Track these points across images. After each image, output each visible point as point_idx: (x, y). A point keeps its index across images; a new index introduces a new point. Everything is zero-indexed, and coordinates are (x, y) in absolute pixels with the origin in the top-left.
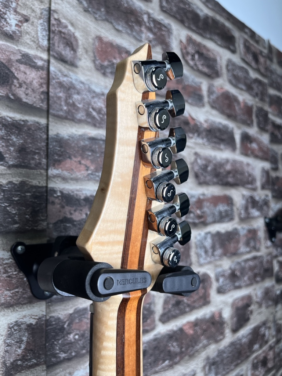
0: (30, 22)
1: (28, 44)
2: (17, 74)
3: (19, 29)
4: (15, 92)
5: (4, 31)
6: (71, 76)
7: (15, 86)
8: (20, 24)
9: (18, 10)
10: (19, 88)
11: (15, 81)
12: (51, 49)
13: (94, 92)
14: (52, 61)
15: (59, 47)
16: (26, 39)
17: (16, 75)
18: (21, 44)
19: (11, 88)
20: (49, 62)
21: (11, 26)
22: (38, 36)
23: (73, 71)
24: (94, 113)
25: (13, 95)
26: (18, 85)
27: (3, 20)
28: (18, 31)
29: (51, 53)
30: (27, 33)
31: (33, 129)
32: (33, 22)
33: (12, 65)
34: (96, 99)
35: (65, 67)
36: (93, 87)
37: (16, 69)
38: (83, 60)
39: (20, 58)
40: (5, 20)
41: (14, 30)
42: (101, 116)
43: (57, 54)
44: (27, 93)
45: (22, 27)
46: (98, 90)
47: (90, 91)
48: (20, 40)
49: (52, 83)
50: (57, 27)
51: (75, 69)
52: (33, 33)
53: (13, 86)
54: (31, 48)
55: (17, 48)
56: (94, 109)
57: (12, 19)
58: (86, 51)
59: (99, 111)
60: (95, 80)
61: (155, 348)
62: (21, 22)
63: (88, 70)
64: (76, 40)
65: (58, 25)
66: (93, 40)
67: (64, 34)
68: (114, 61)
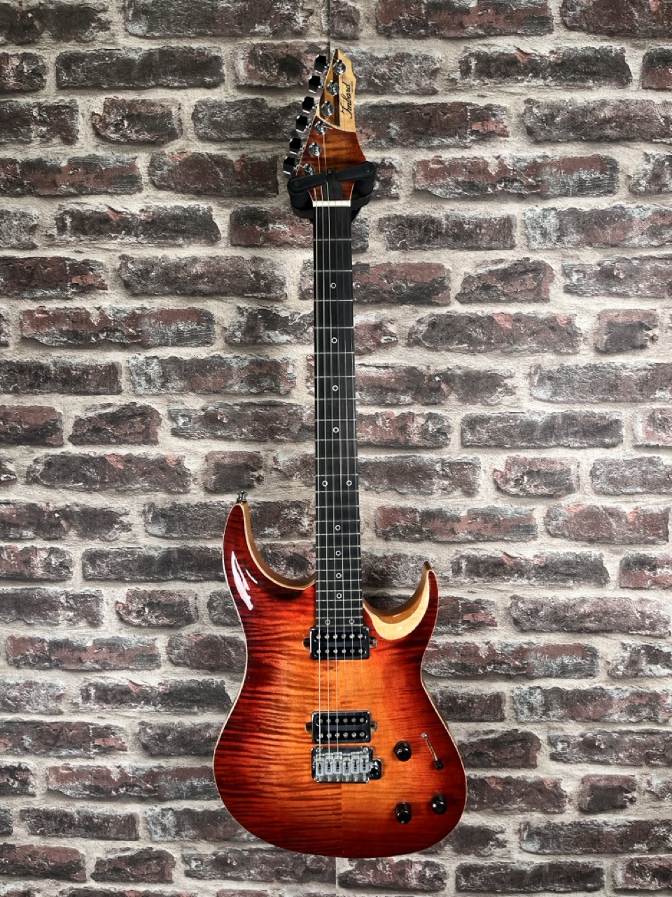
0: (315, 14)
1: (314, 34)
2: (306, 63)
3: (306, 24)
5: (294, 30)
7: (304, 73)
9: (304, 7)
11: (304, 69)
12: (331, 31)
13: (377, 58)
14: (332, 41)
15: (338, 27)
16: (313, 30)
18: (308, 37)
19: (301, 76)
20: (329, 44)
21: (299, 23)
22: (321, 24)
23: (353, 45)
24: (377, 81)
25: (303, 80)
27: (293, 22)
29: (331, 35)
30: (313, 25)
32: (317, 13)
33: (301, 57)
34: (378, 66)
35: (345, 43)
36: (376, 54)
37: (304, 60)
38: (365, 30)
39: (307, 48)
40: (295, 20)
41: (302, 26)
42: (385, 82)
43: (337, 34)
45: (308, 21)
46: (381, 55)
47: (372, 58)
48: (307, 33)
50: (337, 9)
51: (356, 42)
52: (318, 23)
53: (302, 74)
54: (316, 37)
55: (304, 41)
56: (376, 77)
57: (300, 17)
58: (368, 19)
59: (382, 77)
60: (378, 46)
61: (448, 325)
62: (307, 17)
63: (371, 38)
64: (357, 12)
65: (337, 6)
66: (376, 5)
67: (343, 12)
68: (401, 18)
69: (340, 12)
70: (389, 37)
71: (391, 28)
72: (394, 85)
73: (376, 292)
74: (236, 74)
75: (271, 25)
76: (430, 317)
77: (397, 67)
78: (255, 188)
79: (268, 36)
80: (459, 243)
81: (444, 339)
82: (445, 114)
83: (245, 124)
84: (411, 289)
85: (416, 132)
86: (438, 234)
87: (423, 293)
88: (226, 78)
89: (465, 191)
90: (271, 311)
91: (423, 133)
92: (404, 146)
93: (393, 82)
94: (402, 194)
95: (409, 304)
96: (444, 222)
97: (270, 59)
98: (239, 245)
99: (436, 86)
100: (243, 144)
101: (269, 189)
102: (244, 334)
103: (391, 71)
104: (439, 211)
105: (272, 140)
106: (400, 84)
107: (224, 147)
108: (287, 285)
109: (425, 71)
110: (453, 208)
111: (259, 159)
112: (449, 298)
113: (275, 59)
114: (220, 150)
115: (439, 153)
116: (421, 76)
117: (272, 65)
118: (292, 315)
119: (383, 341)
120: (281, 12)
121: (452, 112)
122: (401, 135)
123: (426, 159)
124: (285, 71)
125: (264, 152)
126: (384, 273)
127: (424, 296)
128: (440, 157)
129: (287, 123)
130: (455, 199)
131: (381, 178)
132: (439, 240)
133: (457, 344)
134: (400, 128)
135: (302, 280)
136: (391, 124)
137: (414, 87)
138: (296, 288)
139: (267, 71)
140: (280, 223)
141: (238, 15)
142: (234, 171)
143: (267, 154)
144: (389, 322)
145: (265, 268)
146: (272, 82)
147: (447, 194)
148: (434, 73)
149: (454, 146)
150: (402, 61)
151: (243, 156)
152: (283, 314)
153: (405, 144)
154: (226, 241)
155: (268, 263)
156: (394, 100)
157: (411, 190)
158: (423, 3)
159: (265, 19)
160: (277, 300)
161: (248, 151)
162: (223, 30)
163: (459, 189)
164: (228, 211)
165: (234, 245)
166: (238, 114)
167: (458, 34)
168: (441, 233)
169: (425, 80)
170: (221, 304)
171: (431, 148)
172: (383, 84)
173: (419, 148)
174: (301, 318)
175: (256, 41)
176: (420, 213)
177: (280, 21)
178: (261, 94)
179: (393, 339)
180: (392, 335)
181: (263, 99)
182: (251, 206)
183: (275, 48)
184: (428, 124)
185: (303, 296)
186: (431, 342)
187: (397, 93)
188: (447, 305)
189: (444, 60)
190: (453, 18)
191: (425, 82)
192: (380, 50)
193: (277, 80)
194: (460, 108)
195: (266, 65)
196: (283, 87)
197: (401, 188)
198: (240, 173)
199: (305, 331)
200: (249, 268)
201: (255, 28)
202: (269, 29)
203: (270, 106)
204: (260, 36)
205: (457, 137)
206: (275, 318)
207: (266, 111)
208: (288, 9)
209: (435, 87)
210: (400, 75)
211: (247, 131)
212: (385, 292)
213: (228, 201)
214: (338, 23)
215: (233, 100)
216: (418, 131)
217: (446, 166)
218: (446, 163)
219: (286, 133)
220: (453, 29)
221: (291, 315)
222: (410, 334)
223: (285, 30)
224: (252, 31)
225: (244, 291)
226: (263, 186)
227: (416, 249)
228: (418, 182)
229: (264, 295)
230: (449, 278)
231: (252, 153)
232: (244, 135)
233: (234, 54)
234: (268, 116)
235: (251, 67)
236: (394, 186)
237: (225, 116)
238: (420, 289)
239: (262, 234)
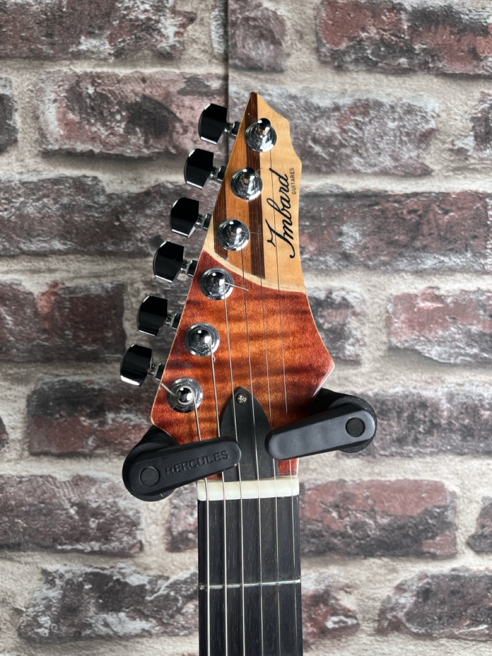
0: (198, 21)
1: (196, 59)
2: (180, 113)
3: (181, 39)
4: (177, 143)
5: (158, 50)
6: (270, 92)
7: (178, 133)
8: (182, 30)
9: (178, 8)
10: (183, 134)
11: (178, 125)
12: (230, 55)
13: (319, 108)
14: (232, 74)
15: (244, 47)
16: (193, 51)
17: (178, 115)
18: (186, 63)
19: (171, 137)
20: (226, 78)
21: (167, 38)
22: (211, 40)
23: (273, 81)
24: (317, 149)
25: (175, 147)
26: (181, 131)
27: (155, 34)
28: (179, 42)
29: (231, 62)
30: (194, 41)
31: (205, 194)
32: (202, 20)
33: (172, 101)
34: (321, 122)
35: (256, 78)
36: (316, 100)
37: (178, 106)
38: (295, 54)
39: (183, 86)
40: (159, 31)
41: (173, 43)
42: (332, 151)
43: (241, 60)
44: (195, 139)
45: (185, 35)
46: (325, 103)
47: (309, 108)
48: (183, 57)
49: (233, 113)
50: (240, 14)
51: (279, 77)
52: (203, 38)
53: (175, 135)
54: (200, 64)
55: (177, 71)
56: (315, 141)
57: (169, 26)
58: (301, 35)
59: (328, 142)
60: (321, 86)
61: (453, 593)
62: (183, 26)
63: (306, 69)
64: (280, 21)
65: (242, 8)
66: (316, 9)
67: (255, 19)
68: (364, 35)
69: (247, 19)
70: (340, 69)
71: (344, 53)
72: (348, 157)
73: (317, 535)
74: (40, 129)
75: (111, 39)
76: (420, 579)
77: (357, 126)
78: (78, 345)
79: (105, 59)
80: (472, 443)
81: (445, 619)
82: (446, 212)
83: (59, 223)
84: (383, 528)
85: (391, 243)
86: (433, 427)
87: (406, 536)
88: (19, 136)
89: (483, 350)
90: (111, 577)
91: (405, 246)
92: (368, 267)
93: (348, 151)
94: (366, 355)
95: (380, 557)
96: (445, 405)
97: (109, 103)
98: (46, 454)
99: (429, 161)
100: (53, 262)
101: (107, 346)
102: (56, 620)
103: (344, 131)
104: (435, 386)
105: (111, 254)
106: (360, 155)
107: (16, 267)
108: (143, 525)
109: (408, 134)
110: (460, 382)
111: (88, 289)
112: (454, 543)
113: (119, 103)
114: (7, 272)
115: (435, 281)
116: (401, 142)
117: (113, 115)
118: (153, 581)
119: (330, 625)
120: (132, 16)
121: (460, 209)
122: (365, 247)
123: (412, 291)
124: (140, 126)
125: (97, 276)
126: (331, 499)
127: (409, 541)
128: (438, 288)
129: (142, 222)
130: (467, 366)
131: (326, 326)
132: (434, 439)
133: (468, 626)
134: (364, 235)
135: (172, 515)
136: (345, 229)
137: (388, 162)
138: (162, 532)
139: (104, 125)
140: (129, 411)
141: (47, 20)
142: (36, 313)
143: (104, 280)
144: (342, 589)
145: (99, 496)
146: (113, 147)
147: (450, 356)
148: (425, 138)
149: (464, 270)
150: (365, 114)
151: (55, 285)
152: (134, 580)
153: (370, 263)
154: (18, 446)
155: (105, 486)
156: (351, 185)
157: (384, 347)
158: (405, 10)
159: (101, 28)
160: (123, 554)
161: (65, 275)
162: (15, 46)
163: (472, 346)
164: (24, 391)
165: (37, 455)
166: (45, 206)
167: (469, 69)
168: (439, 425)
169: (409, 151)
170: (8, 565)
171: (419, 273)
172: (329, 154)
173: (398, 271)
174: (173, 586)
175: (81, 68)
176: (399, 390)
177: (130, 32)
178: (93, 169)
179: (350, 621)
180: (347, 613)
181: (95, 178)
182: (70, 379)
183: (119, 82)
184: (415, 230)
185: (176, 544)
186: (421, 625)
187: (356, 172)
188: (452, 556)
189: (444, 115)
190: (459, 41)
191: (409, 154)
192: (323, 92)
193: (124, 142)
194: (474, 202)
195: (101, 113)
196: (136, 155)
197: (365, 345)
198: (49, 317)
199: (179, 611)
200: (67, 497)
201: (80, 43)
202: (107, 46)
203: (109, 190)
204: (90, 58)
205: (469, 255)
206: (118, 587)
207: (102, 199)
208: (146, 11)
209: (427, 163)
210: (361, 140)
211: (63, 237)
212: (334, 535)
213: (23, 371)
214: (244, 39)
215: (34, 179)
216: (397, 241)
217: (448, 305)
218: (449, 300)
219: (141, 240)
220: (460, 59)
221: (150, 582)
222: (383, 612)
223: (138, 49)
224: (73, 49)
225: (56, 540)
226: (94, 341)
227: (392, 455)
228: (396, 334)
229: (96, 546)
230: (454, 508)
231: (73, 278)
232: (57, 245)
233: (39, 92)
234: (107, 209)
235: (71, 116)
236: (351, 340)
237: (18, 209)
238: (400, 528)
239: (92, 432)
